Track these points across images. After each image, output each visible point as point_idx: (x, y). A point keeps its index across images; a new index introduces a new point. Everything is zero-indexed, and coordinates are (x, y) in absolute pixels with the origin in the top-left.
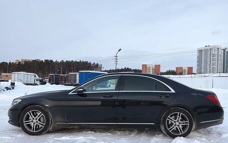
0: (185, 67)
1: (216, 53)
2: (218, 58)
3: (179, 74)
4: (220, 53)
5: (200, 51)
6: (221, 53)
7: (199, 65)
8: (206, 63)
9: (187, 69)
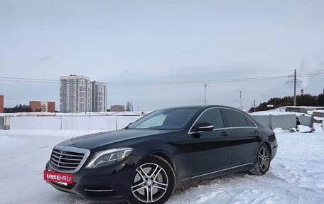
0: (44, 101)
1: (84, 86)
2: (86, 92)
3: (36, 111)
4: (88, 87)
5: (64, 81)
6: (90, 86)
7: (63, 100)
8: (72, 98)
9: (46, 104)
